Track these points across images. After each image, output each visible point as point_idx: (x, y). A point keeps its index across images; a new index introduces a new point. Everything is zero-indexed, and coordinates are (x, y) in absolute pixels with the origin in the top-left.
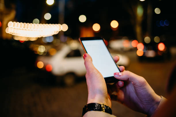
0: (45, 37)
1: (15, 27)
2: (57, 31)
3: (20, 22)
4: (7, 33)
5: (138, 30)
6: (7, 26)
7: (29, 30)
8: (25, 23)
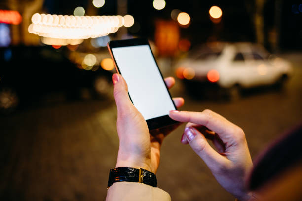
0: (96, 39)
1: (45, 23)
2: (116, 28)
3: (52, 14)
4: (30, 34)
5: (258, 21)
6: (31, 22)
7: (67, 27)
8: (61, 16)
